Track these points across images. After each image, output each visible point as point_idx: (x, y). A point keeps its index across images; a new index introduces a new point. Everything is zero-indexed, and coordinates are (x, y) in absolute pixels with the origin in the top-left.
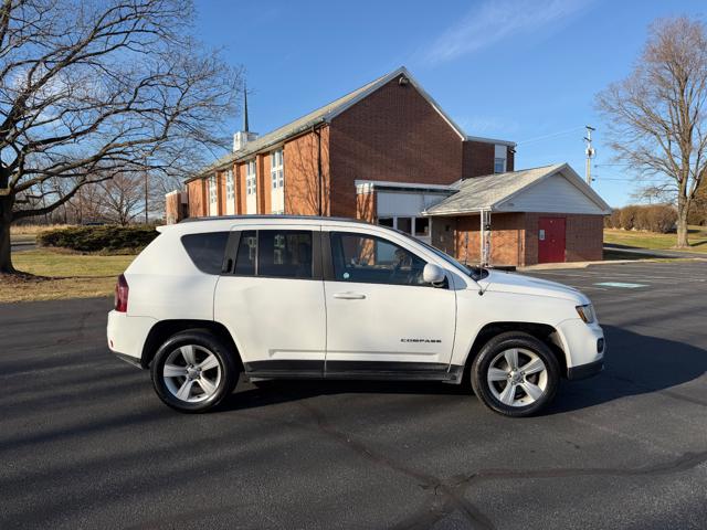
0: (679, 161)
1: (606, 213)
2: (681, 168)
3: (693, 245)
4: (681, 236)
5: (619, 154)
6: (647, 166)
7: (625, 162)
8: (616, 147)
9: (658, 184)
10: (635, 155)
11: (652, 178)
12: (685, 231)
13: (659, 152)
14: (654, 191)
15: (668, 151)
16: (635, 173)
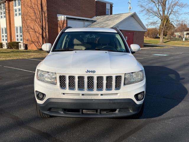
0: (161, 13)
1: (145, 31)
2: (162, 15)
3: (165, 42)
4: (161, 40)
5: (142, 9)
6: (152, 14)
7: (145, 12)
8: (142, 6)
9: (155, 21)
10: (148, 10)
11: (153, 19)
12: (162, 37)
13: (155, 9)
14: (154, 23)
15: (158, 9)
16: (147, 16)
